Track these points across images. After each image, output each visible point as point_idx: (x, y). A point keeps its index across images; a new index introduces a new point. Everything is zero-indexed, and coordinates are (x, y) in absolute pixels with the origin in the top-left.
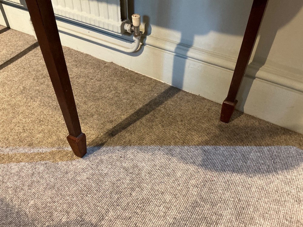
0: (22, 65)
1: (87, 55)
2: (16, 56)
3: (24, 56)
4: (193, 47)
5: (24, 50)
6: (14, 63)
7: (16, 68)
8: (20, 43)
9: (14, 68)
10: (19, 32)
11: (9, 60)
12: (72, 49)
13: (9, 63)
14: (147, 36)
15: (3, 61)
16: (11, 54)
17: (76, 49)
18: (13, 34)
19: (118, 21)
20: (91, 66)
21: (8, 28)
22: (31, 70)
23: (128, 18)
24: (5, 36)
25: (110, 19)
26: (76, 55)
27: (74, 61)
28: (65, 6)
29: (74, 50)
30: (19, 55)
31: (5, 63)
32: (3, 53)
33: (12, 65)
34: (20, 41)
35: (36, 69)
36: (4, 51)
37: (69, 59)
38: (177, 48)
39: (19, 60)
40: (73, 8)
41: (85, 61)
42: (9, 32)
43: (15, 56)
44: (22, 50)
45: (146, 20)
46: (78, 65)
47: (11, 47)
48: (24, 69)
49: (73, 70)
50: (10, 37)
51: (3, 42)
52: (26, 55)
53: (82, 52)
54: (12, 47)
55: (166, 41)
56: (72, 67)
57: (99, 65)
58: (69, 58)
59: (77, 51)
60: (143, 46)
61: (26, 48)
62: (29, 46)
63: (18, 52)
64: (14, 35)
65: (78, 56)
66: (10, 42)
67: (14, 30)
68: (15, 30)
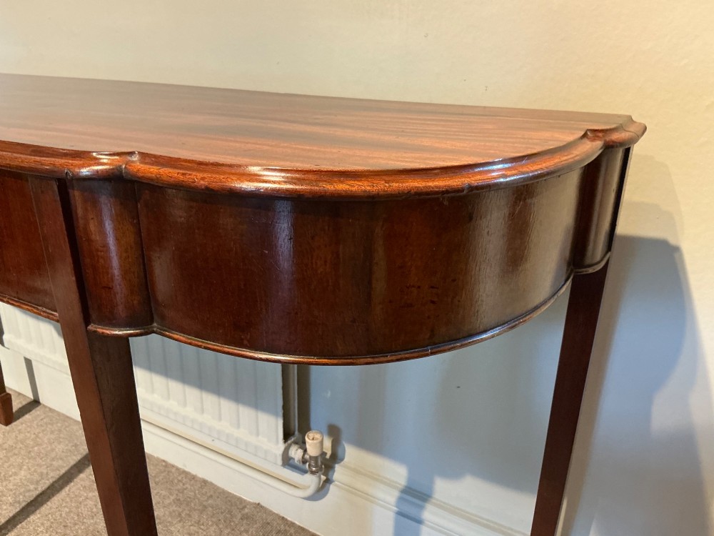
0: (61, 515)
1: (205, 482)
2: (48, 488)
3: (67, 489)
4: (434, 501)
5: (66, 469)
6: (45, 509)
7: (47, 524)
8: (60, 448)
9: (42, 524)
10: (59, 414)
11: (32, 501)
12: (173, 466)
13: (33, 508)
14: (337, 466)
15: (19, 502)
16: (37, 482)
17: (180, 466)
18: (45, 420)
19: (277, 442)
20: (212, 517)
21: (36, 403)
22: (80, 531)
23: (297, 433)
24: (28, 426)
25: (260, 437)
26: (181, 484)
27: (174, 503)
28: (168, 398)
29: (178, 469)
30: (56, 485)
31: (23, 510)
32: (21, 479)
33: (39, 516)
34: (60, 443)
35: (91, 528)
36: (23, 473)
37: (164, 496)
38: (400, 499)
39: (56, 499)
40: (185, 405)
41: (199, 500)
42: (38, 415)
43: (46, 486)
44: (63, 471)
45: (334, 432)
46: (183, 515)
47: (38, 459)
48: (64, 526)
49: (172, 529)
50: (38, 431)
51: (23, 444)
52: (72, 484)
53: (194, 472)
54: (41, 459)
55: (376, 480)
56: (170, 519)
57: (230, 512)
58: (163, 493)
59: (184, 472)
60: (328, 485)
61: (72, 463)
62: (79, 457)
63: (54, 475)
64: (46, 423)
65: (185, 487)
66: (38, 445)
67: (48, 410)
68: (50, 409)
